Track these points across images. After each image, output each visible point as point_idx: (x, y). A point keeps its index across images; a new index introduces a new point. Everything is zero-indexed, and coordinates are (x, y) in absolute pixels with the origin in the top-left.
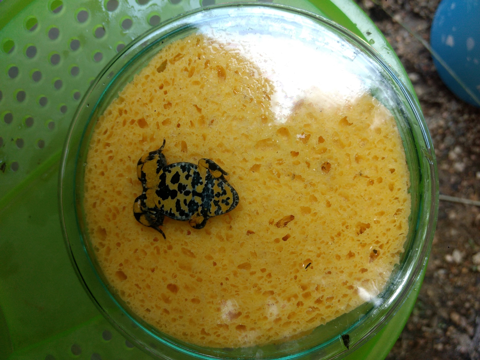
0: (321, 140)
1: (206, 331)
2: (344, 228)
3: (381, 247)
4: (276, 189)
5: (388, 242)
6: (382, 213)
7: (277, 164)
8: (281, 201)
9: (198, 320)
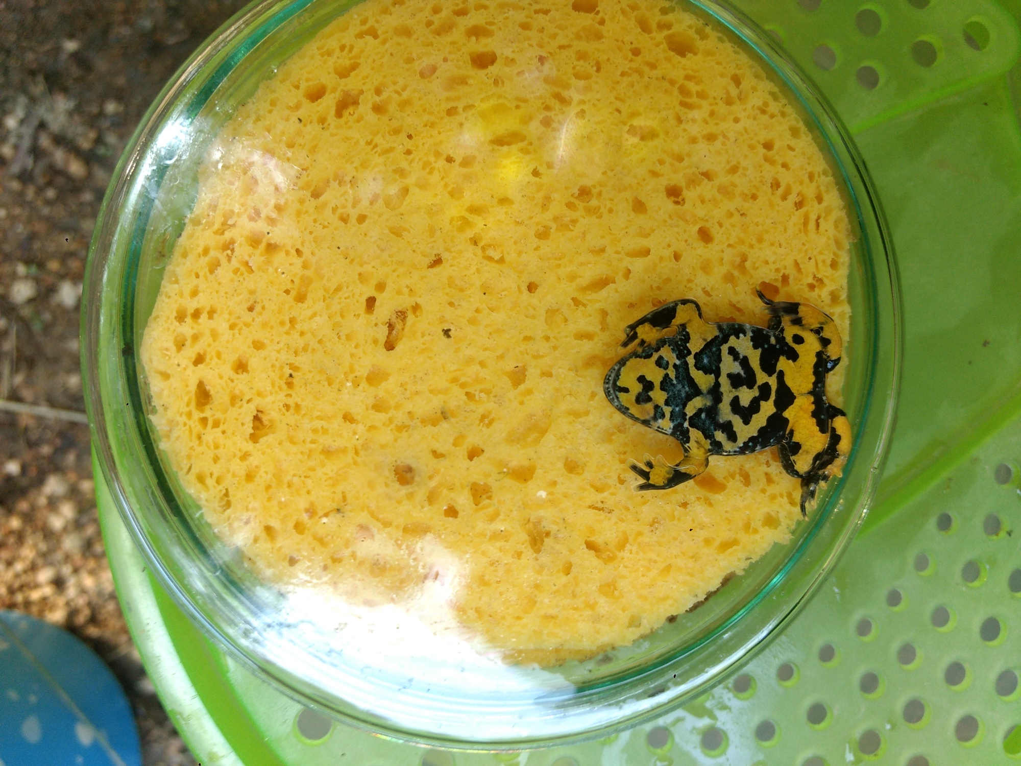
0: (452, 512)
1: (369, 38)
2: (290, 401)
3: (204, 421)
4: (455, 371)
5: (199, 438)
6: (250, 477)
7: (490, 413)
8: (431, 358)
9: (399, 44)
